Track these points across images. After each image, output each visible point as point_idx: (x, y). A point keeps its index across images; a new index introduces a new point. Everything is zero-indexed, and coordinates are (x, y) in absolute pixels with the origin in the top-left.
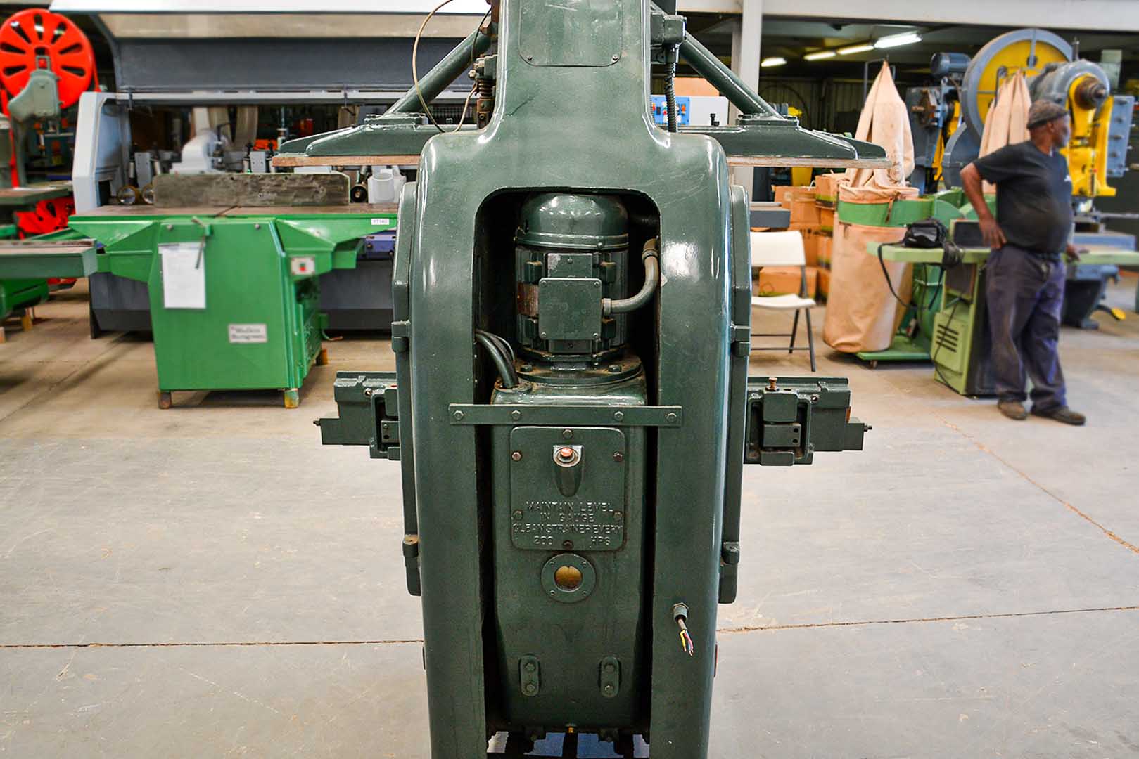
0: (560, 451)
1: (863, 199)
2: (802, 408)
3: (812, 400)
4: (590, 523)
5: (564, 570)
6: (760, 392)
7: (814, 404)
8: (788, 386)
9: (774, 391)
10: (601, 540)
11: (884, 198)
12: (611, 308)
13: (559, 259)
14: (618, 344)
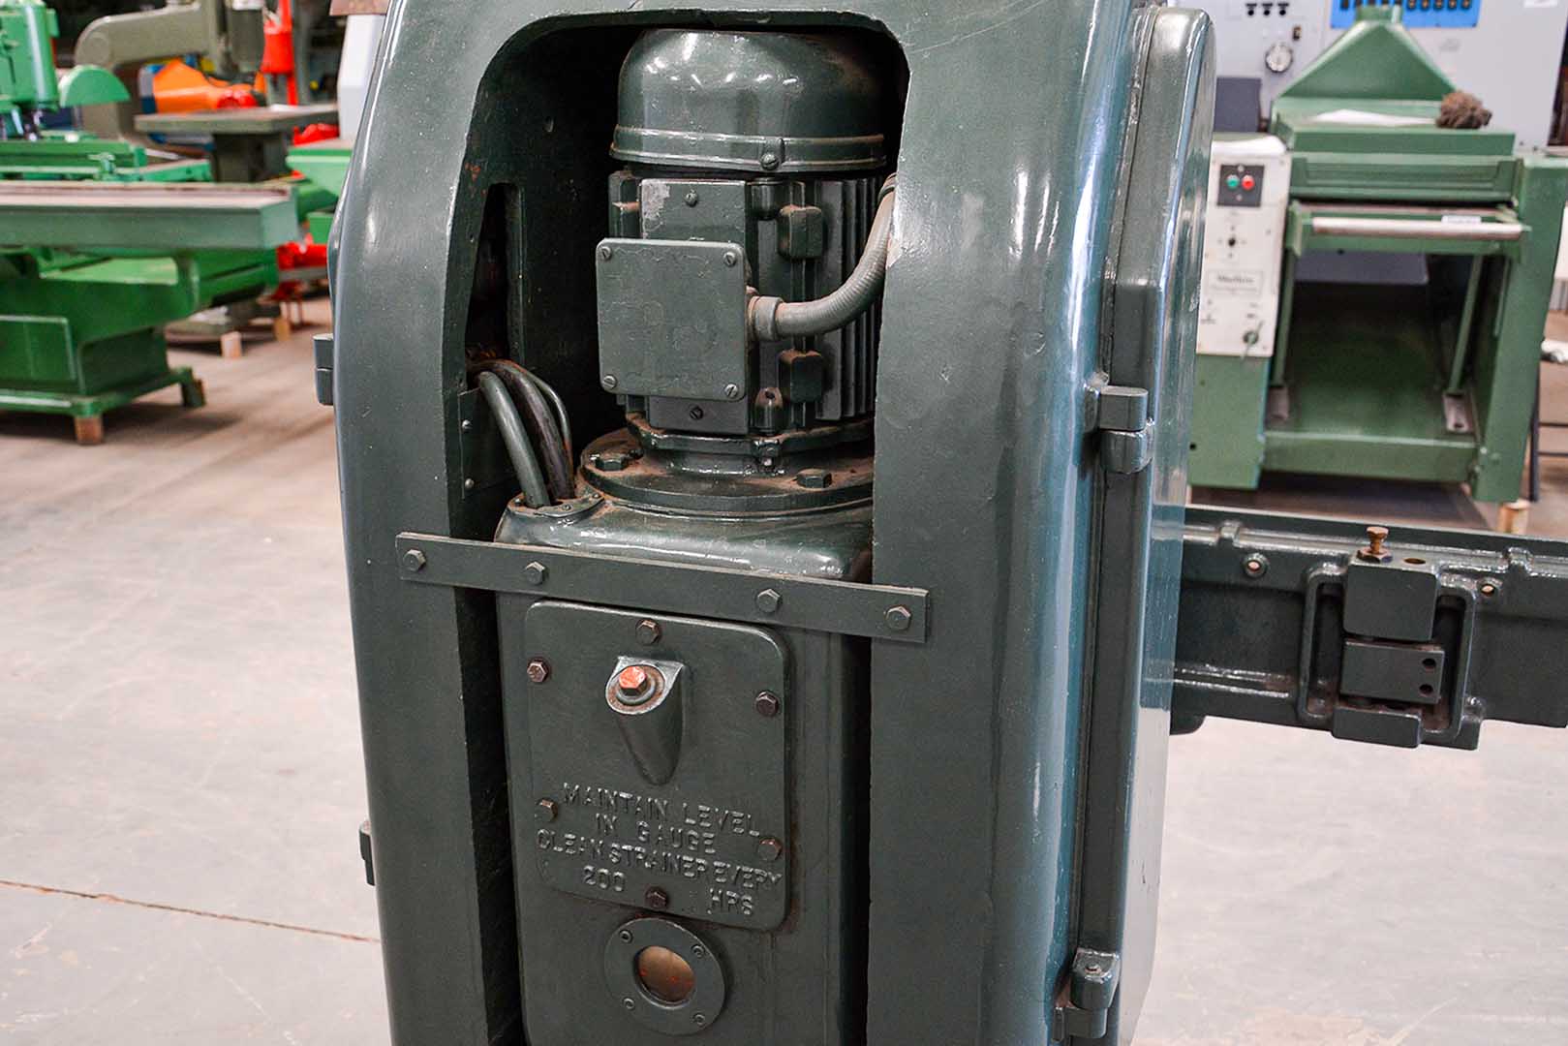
0: (628, 671)
2: (1451, 610)
3: (1480, 591)
4: (705, 856)
5: (659, 954)
6: (1342, 561)
7: (1483, 603)
8: (1415, 549)
9: (1378, 561)
10: (732, 901)
12: (775, 322)
13: (667, 194)
14: (837, 417)
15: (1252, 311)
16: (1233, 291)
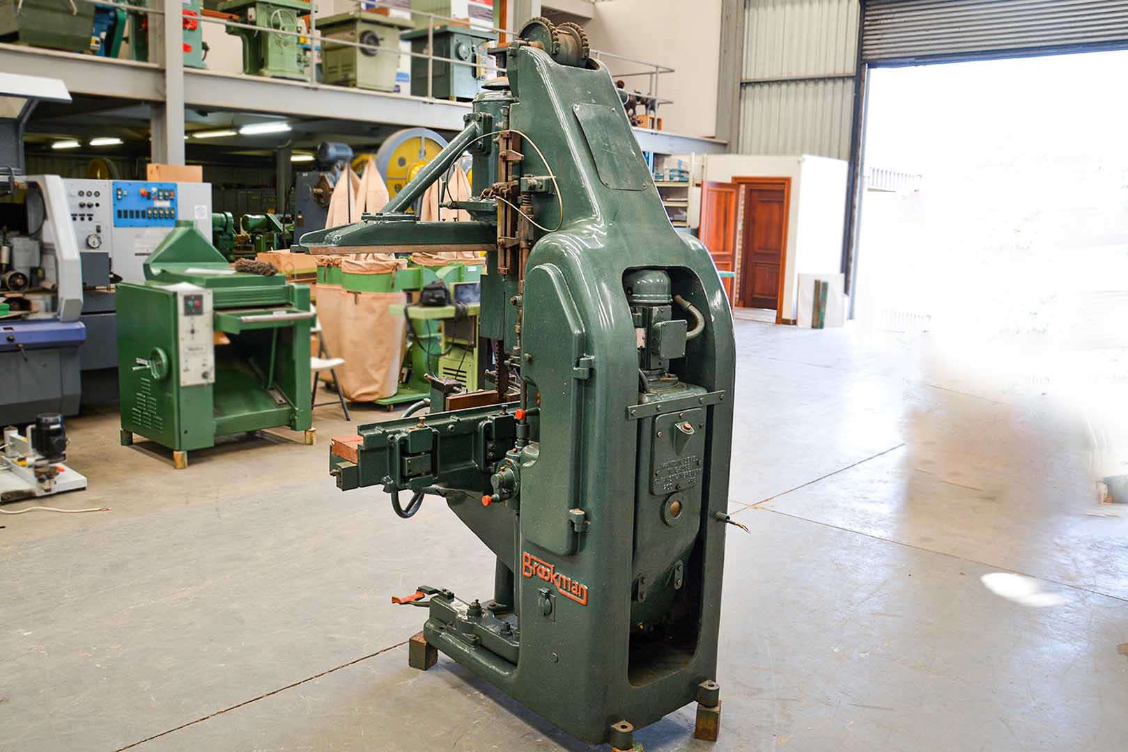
1: (371, 271)
4: (688, 470)
11: (388, 269)
15: (204, 362)
16: (195, 355)
